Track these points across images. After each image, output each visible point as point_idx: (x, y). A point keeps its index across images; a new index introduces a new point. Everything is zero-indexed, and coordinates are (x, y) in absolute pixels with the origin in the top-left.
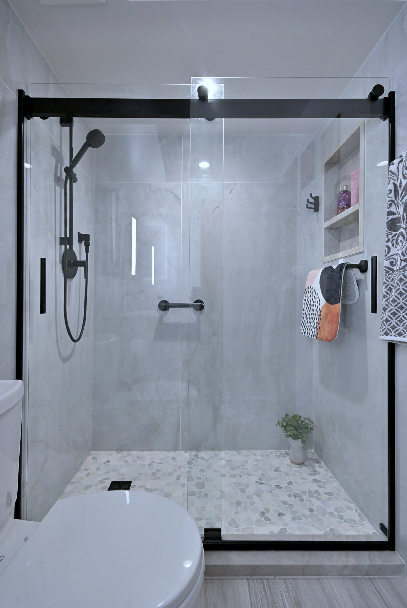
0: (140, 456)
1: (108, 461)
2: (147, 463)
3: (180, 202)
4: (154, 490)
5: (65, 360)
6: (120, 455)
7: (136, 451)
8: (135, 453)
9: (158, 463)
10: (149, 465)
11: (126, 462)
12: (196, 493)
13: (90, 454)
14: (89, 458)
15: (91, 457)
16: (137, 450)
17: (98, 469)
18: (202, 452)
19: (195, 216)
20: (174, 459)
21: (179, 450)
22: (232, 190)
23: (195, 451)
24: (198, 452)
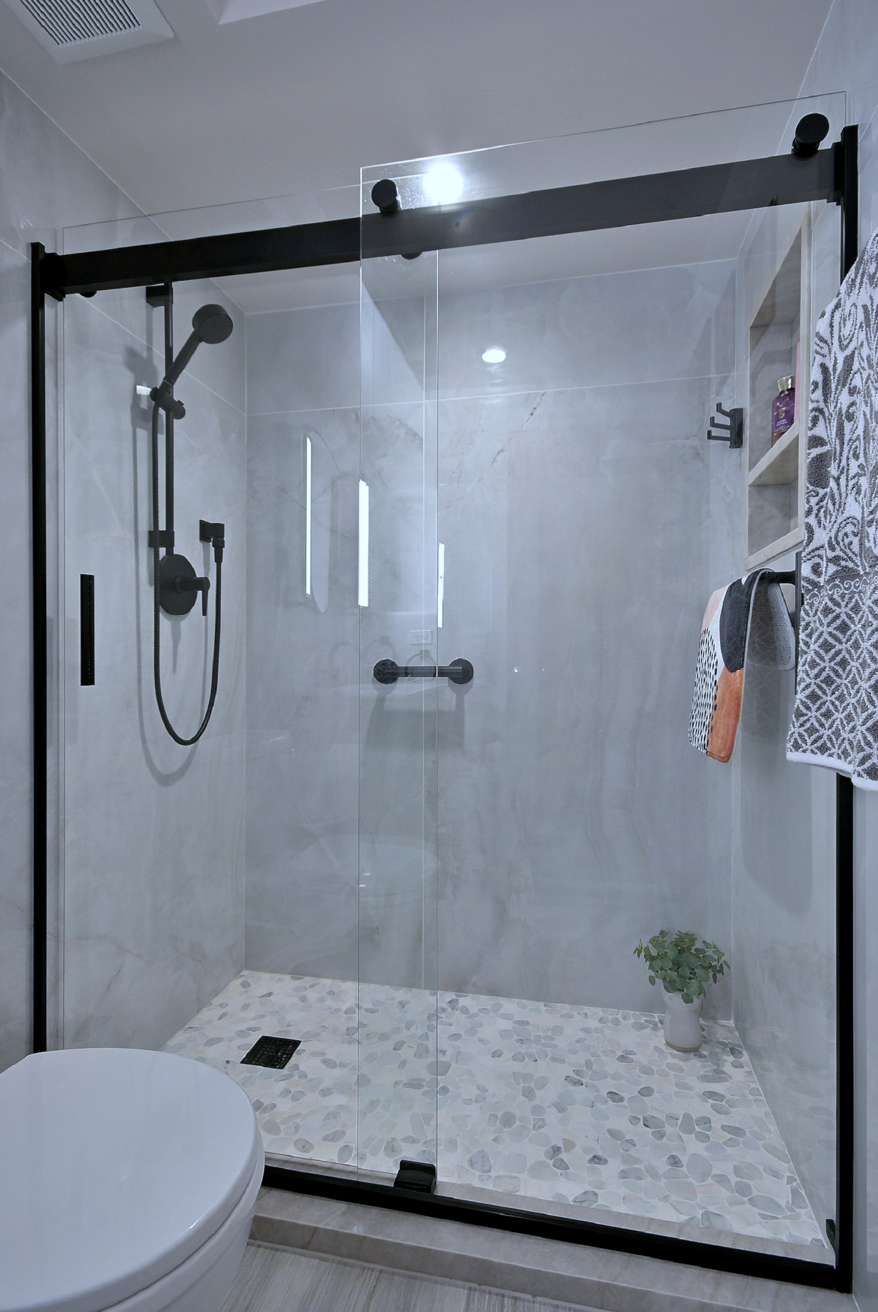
0: (336, 992)
1: (270, 994)
2: (345, 1007)
3: (421, 444)
4: (340, 1066)
5: (165, 780)
6: (297, 983)
7: (331, 978)
8: (328, 982)
9: (367, 1010)
10: (346, 1012)
11: (304, 999)
12: (424, 1084)
13: (241, 974)
14: (237, 983)
15: (240, 980)
16: (334, 978)
17: (245, 1007)
18: (469, 997)
19: (453, 472)
20: (402, 1004)
21: (419, 988)
22: (535, 409)
23: (454, 993)
24: (460, 996)
